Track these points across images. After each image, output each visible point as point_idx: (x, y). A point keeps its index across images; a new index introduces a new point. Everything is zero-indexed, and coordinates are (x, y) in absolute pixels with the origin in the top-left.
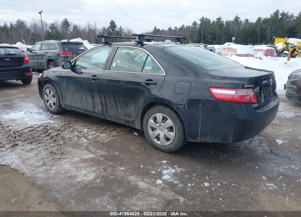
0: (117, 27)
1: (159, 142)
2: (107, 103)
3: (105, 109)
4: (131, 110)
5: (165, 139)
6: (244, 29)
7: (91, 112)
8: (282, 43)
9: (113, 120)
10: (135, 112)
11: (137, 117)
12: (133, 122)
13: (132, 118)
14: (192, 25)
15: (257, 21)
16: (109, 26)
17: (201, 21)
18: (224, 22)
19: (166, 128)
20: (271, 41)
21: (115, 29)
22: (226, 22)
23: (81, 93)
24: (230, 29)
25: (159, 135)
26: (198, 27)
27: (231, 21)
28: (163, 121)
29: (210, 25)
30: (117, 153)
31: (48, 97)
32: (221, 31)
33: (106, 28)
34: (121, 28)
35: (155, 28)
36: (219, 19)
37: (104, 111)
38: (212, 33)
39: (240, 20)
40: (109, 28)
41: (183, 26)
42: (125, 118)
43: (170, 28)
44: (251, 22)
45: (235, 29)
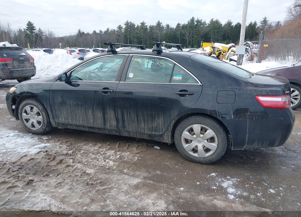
0: (35, 29)
1: (196, 155)
2: (124, 118)
3: (120, 124)
4: (159, 123)
5: (204, 150)
6: (166, 34)
7: (99, 129)
8: (209, 47)
9: (132, 136)
10: (165, 125)
11: (167, 129)
12: (161, 136)
13: (160, 131)
14: (117, 29)
15: (176, 26)
16: (26, 28)
17: (125, 25)
18: (148, 27)
19: (205, 139)
20: (190, 45)
21: (34, 31)
22: (150, 27)
23: (85, 108)
24: (154, 33)
25: (197, 147)
26: (124, 31)
27: (154, 26)
28: (202, 132)
29: (134, 29)
30: (158, 172)
31: (29, 115)
32: (145, 35)
33: (23, 30)
34: (40, 30)
35: (79, 31)
36: (143, 24)
37: (120, 126)
38: (137, 37)
39: (162, 25)
40: (26, 29)
41: (108, 29)
42: (150, 133)
43: (95, 32)
44: (172, 28)
45: (158, 34)
